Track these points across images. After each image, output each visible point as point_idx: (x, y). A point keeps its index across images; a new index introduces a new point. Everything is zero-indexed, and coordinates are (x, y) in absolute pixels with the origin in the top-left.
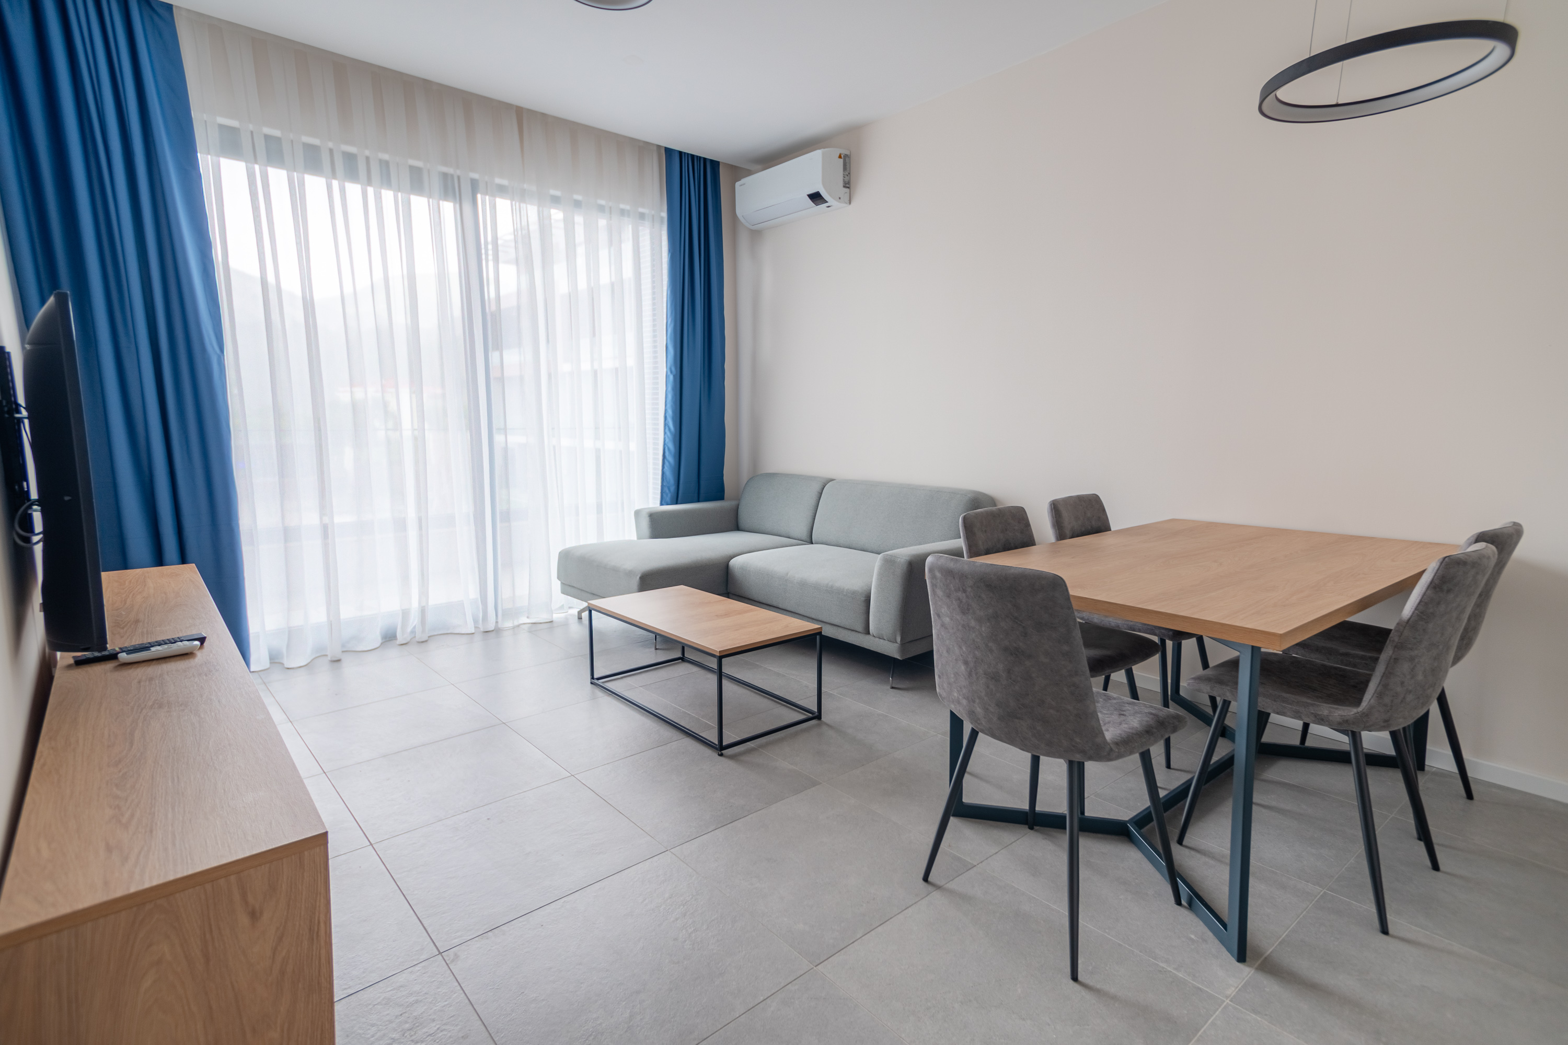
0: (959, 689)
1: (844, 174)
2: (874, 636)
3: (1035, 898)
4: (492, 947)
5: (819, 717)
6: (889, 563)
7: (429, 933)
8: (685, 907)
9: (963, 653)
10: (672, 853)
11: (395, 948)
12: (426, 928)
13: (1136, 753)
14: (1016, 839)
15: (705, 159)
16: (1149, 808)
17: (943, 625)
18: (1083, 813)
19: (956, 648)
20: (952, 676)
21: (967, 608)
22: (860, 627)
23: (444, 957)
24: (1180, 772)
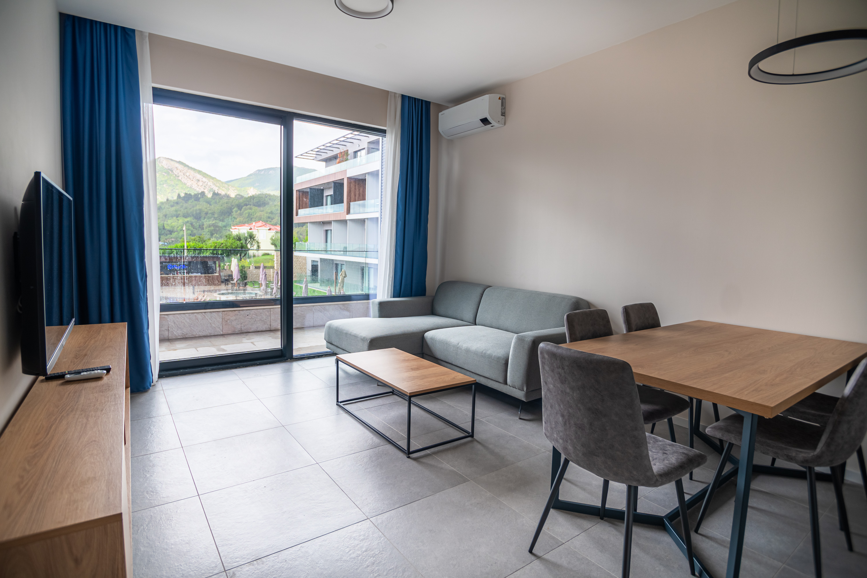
0: (557, 432)
1: (501, 108)
2: (510, 386)
3: (601, 568)
4: (255, 571)
5: (472, 436)
6: (520, 340)
7: (221, 556)
8: (374, 558)
9: (561, 409)
10: (370, 520)
11: (201, 563)
12: (220, 553)
13: (673, 481)
14: (591, 526)
15: (422, 100)
16: (677, 508)
17: (548, 389)
18: (635, 510)
19: (556, 406)
20: (554, 423)
21: (565, 380)
22: (501, 380)
23: (227, 574)
24: (698, 483)
